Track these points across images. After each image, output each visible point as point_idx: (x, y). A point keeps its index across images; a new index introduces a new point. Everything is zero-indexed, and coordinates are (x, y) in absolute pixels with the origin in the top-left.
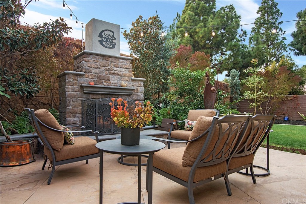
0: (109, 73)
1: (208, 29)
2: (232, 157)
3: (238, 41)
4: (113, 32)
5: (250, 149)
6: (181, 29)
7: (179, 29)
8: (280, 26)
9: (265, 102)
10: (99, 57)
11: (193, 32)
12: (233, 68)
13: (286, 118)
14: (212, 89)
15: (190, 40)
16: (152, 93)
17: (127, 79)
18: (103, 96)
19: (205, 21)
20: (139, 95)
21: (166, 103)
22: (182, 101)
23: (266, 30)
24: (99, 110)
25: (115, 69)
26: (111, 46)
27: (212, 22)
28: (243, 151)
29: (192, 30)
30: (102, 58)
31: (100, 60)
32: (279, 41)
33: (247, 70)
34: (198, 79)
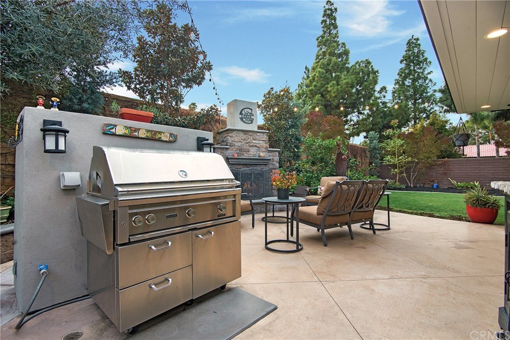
0: (249, 145)
1: (341, 87)
2: (354, 212)
3: (377, 98)
4: (251, 110)
5: (368, 206)
6: (311, 88)
7: (309, 89)
8: (429, 76)
9: (411, 168)
10: (240, 132)
11: (324, 91)
12: (372, 130)
13: (435, 185)
14: (343, 157)
15: (321, 100)
16: (285, 161)
17: (264, 150)
18: (244, 166)
19: (338, 78)
20: (275, 165)
21: (299, 171)
22: (315, 168)
23: (412, 81)
24: (242, 178)
25: (254, 142)
26: (250, 122)
27: (345, 79)
28: (362, 207)
29: (323, 89)
30: (243, 133)
31: (242, 134)
32: (429, 94)
33: (386, 133)
34: (330, 148)
